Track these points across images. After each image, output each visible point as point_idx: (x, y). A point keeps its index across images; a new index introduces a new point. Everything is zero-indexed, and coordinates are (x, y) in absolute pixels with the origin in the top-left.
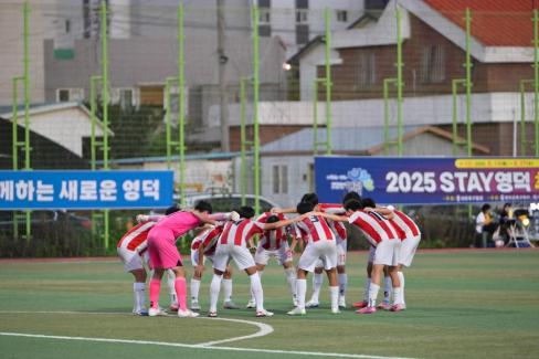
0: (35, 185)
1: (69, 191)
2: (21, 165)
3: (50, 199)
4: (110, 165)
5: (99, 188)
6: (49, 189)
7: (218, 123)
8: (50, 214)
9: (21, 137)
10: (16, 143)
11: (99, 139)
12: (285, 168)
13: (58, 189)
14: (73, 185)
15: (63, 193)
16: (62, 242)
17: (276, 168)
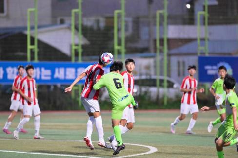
0: (40, 70)
1: (60, 74)
2: (32, 58)
3: (49, 78)
4: (83, 60)
5: (76, 72)
6: (48, 72)
7: (147, 37)
8: (49, 87)
9: (32, 43)
10: (29, 47)
11: (77, 45)
12: (184, 63)
13: (53, 73)
14: (62, 70)
15: (56, 75)
16: (55, 102)
17: (179, 63)
